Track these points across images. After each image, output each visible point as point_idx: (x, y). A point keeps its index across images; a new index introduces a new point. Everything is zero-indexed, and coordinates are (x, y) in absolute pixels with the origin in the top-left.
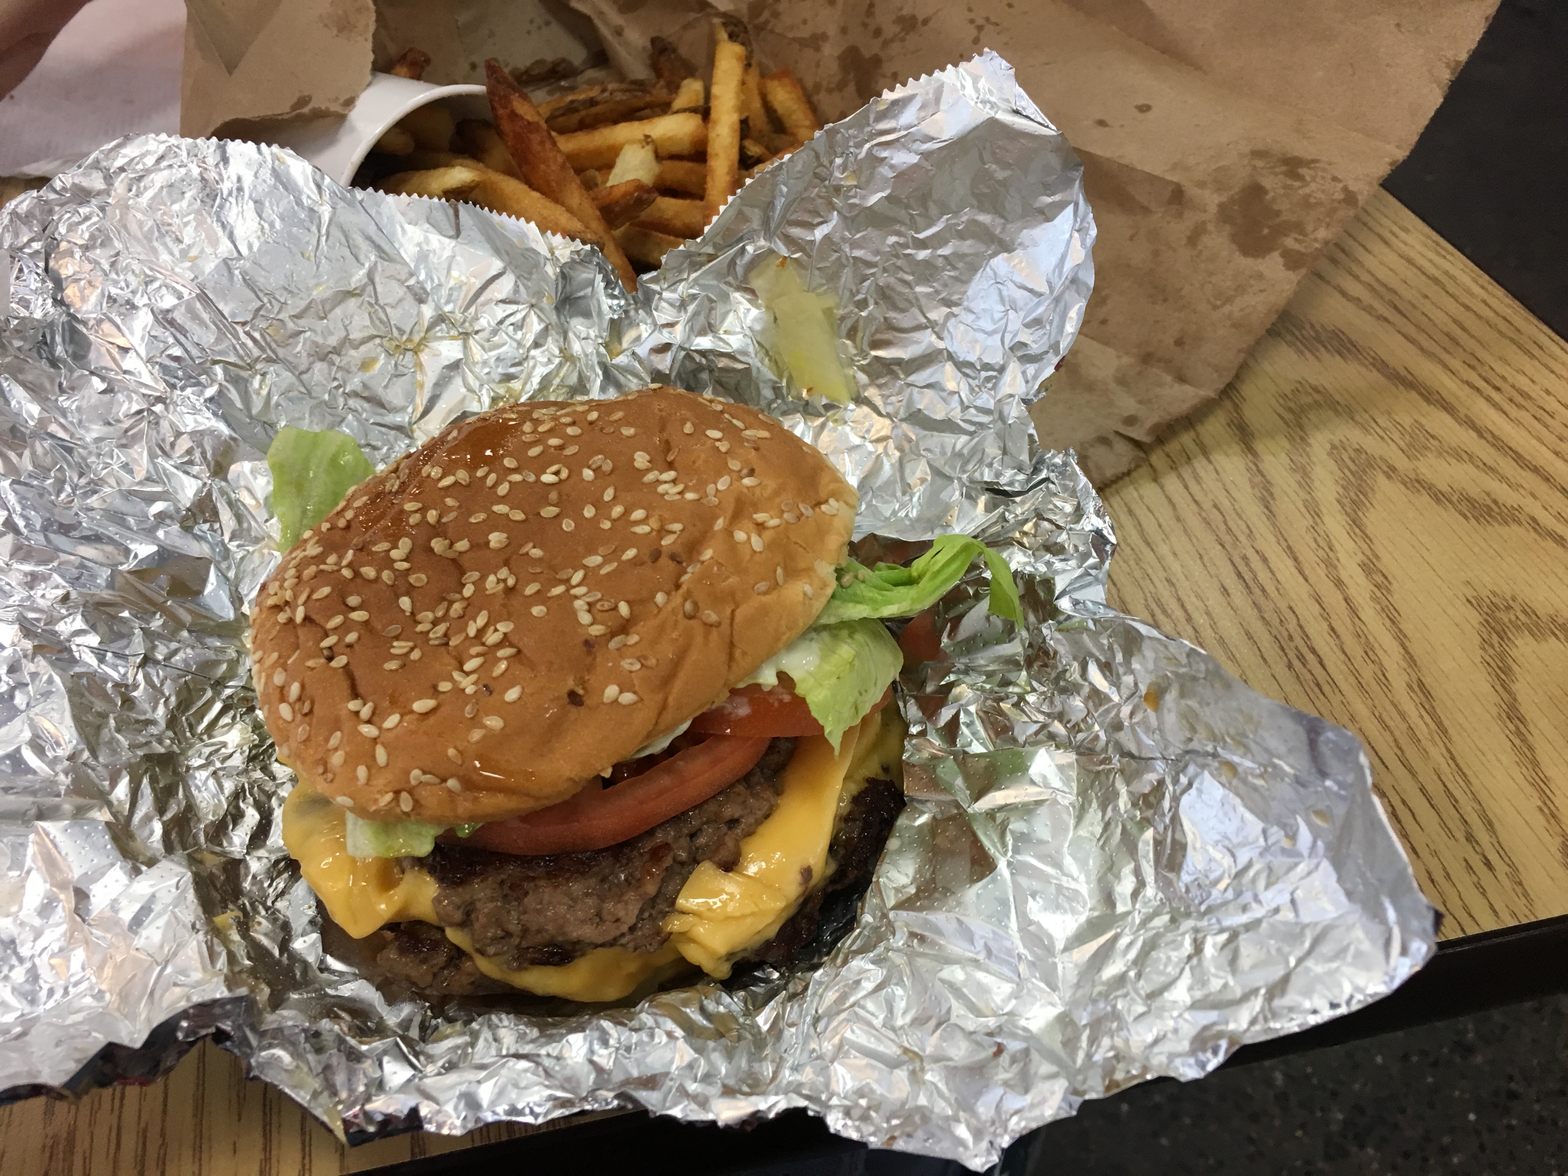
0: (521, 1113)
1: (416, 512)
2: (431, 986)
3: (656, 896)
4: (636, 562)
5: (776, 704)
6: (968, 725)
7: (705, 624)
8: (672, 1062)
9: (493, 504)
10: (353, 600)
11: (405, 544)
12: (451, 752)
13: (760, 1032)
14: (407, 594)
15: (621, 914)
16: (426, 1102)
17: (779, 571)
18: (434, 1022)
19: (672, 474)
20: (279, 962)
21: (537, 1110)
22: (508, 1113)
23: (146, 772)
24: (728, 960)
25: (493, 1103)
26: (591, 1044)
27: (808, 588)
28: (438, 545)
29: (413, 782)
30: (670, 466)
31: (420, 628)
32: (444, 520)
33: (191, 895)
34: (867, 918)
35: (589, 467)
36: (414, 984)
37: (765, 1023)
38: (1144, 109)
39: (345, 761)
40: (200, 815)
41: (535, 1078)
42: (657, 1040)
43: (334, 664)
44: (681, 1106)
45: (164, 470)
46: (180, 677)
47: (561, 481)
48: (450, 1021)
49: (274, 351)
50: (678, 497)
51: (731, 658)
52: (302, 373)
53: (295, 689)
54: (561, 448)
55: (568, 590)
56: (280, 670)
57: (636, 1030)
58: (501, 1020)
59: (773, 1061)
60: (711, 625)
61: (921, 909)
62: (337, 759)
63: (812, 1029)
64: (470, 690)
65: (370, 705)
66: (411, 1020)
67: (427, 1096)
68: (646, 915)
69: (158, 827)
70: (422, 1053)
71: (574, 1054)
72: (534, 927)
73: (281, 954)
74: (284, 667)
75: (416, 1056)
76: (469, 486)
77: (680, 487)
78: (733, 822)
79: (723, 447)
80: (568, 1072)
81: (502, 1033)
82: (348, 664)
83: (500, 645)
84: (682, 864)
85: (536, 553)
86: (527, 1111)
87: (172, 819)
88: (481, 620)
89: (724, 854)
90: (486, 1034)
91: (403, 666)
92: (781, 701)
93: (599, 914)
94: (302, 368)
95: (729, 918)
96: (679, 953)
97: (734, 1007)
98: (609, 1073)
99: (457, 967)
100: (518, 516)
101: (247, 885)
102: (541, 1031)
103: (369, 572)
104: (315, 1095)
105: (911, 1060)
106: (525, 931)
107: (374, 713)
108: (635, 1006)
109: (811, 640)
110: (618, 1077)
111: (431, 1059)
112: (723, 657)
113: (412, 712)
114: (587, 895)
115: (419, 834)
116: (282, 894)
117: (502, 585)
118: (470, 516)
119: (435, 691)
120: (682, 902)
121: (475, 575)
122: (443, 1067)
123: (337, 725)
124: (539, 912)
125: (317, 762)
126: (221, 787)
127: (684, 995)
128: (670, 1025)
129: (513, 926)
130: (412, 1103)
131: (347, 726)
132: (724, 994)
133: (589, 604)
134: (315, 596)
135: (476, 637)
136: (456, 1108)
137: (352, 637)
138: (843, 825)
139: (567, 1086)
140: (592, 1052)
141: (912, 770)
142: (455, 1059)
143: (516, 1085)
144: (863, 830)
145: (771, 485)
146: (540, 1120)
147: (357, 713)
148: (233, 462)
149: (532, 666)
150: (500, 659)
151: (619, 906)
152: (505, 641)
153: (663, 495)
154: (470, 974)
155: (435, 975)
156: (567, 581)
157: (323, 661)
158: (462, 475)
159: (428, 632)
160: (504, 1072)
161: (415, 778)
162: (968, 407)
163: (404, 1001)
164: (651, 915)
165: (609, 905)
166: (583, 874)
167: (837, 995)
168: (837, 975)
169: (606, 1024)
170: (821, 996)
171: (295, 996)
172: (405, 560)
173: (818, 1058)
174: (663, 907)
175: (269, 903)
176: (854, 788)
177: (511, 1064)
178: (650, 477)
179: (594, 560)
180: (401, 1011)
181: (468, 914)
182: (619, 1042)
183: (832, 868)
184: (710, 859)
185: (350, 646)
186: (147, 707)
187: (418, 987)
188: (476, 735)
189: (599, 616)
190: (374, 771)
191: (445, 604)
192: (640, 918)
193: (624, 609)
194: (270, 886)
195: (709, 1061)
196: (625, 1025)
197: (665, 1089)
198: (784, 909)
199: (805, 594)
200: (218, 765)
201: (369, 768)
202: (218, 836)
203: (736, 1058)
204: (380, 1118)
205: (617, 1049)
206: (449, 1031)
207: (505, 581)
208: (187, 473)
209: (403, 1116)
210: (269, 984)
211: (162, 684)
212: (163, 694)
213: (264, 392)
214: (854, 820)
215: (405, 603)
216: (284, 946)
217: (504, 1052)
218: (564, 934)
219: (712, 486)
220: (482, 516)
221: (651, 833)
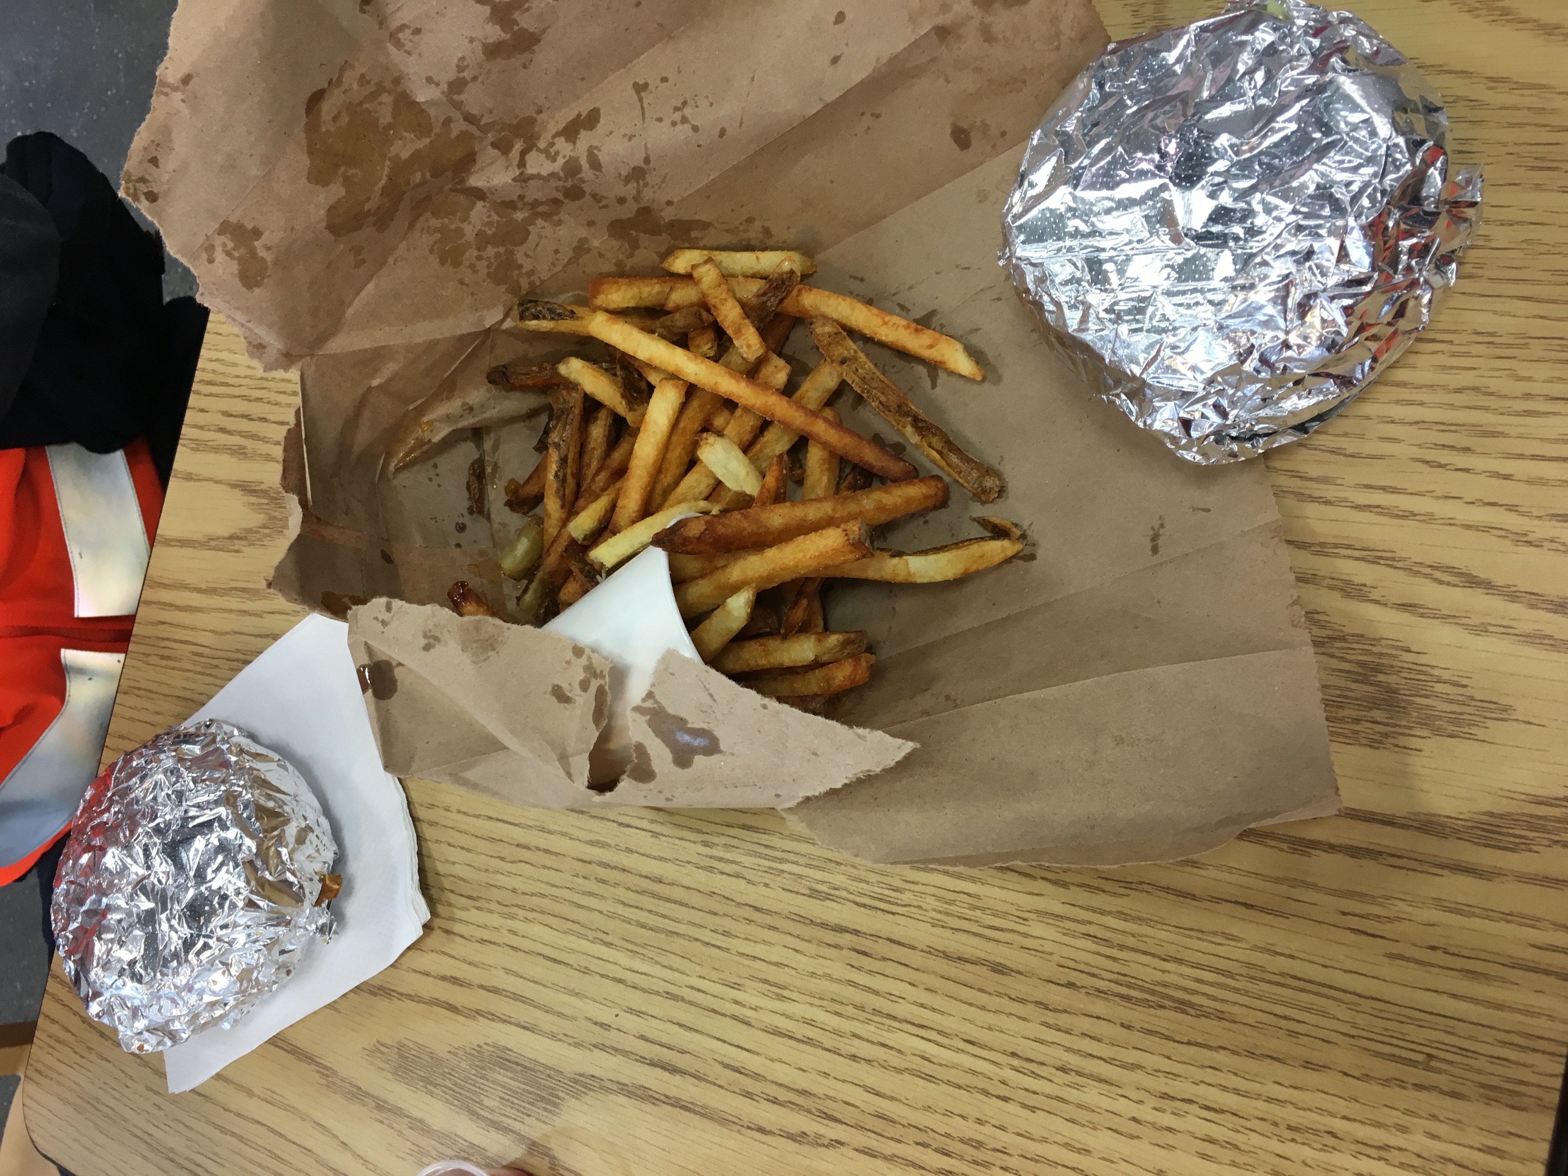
38: (840, 18)
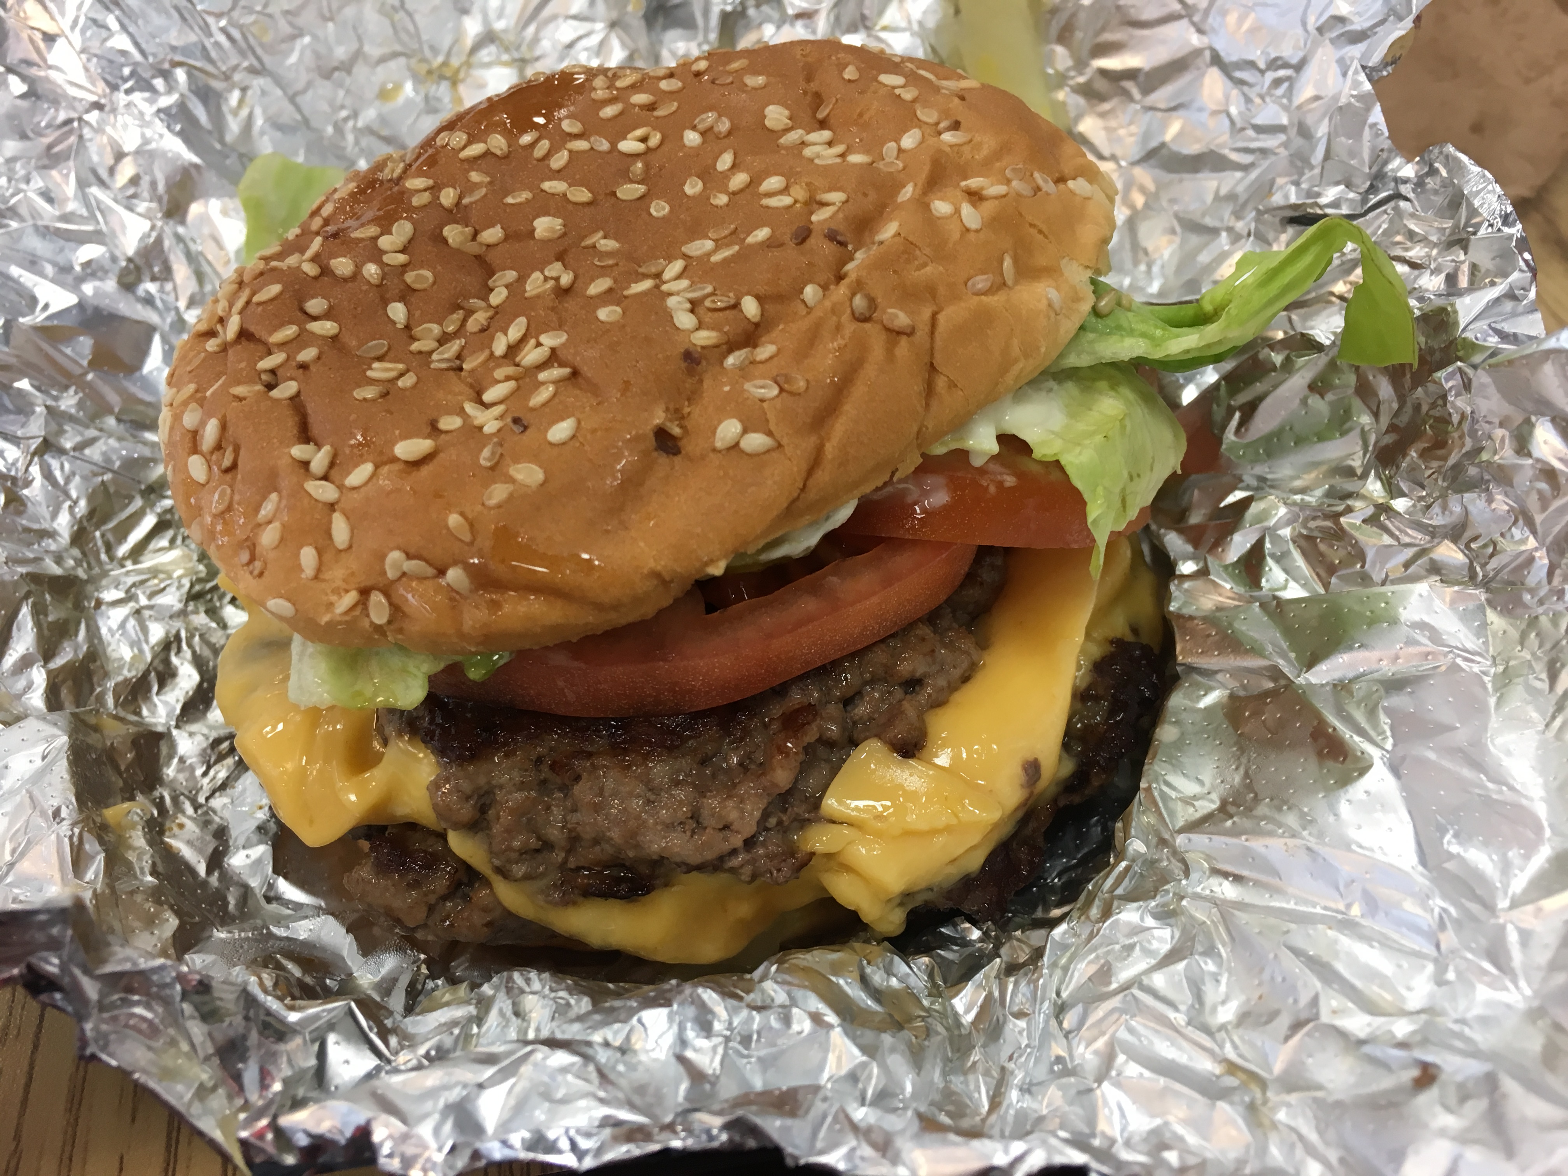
0: (552, 1148)
1: (425, 190)
2: (425, 926)
3: (790, 792)
4: (769, 244)
5: (992, 489)
6: (1278, 560)
7: (888, 330)
8: (821, 1068)
9: (543, 181)
10: (315, 305)
11: (402, 230)
12: (454, 519)
13: (958, 1024)
14: (402, 299)
15: (733, 815)
16: (384, 1117)
17: (1008, 263)
18: (430, 984)
19: (826, 134)
20: (204, 884)
21: (584, 1144)
22: (530, 1146)
23: (26, 597)
24: (901, 904)
25: (505, 1126)
26: (682, 1029)
27: (1053, 294)
28: (453, 233)
29: (391, 574)
30: (823, 124)
31: (415, 346)
32: (465, 201)
33: (62, 768)
34: (1137, 846)
35: (694, 128)
36: (398, 921)
37: (968, 1011)
39: (282, 540)
40: (110, 667)
41: (580, 1083)
42: (795, 1027)
43: (275, 393)
44: (843, 1151)
45: (98, 202)
46: (95, 475)
47: (649, 150)
48: (453, 981)
49: (258, 58)
50: (839, 160)
51: (930, 390)
52: (296, 94)
53: (211, 431)
54: (651, 107)
55: (657, 287)
56: (193, 405)
57: (760, 1009)
58: (528, 981)
59: (987, 1073)
60: (899, 333)
61: (1235, 833)
62: (269, 537)
63: (1053, 1023)
64: (491, 427)
65: (326, 449)
66: (395, 981)
67: (389, 1107)
68: (772, 821)
69: (39, 676)
70: (394, 1031)
71: (650, 1045)
72: (588, 833)
73: (209, 872)
74: (201, 402)
75: (384, 1035)
76: (506, 157)
77: (839, 149)
78: (913, 684)
79: (908, 95)
80: (639, 1076)
81: (530, 1002)
82: (298, 394)
83: (544, 365)
84: (829, 744)
85: (608, 244)
86: (564, 1144)
87: (63, 667)
88: (515, 332)
89: (899, 731)
90: (502, 1003)
91: (385, 395)
92: (1000, 485)
93: (695, 816)
94: (300, 85)
95: (909, 834)
96: (824, 890)
97: (913, 981)
98: (714, 1081)
99: (467, 899)
100: (582, 195)
101: (170, 771)
102: (595, 1003)
103: (342, 265)
104: (202, 1092)
105: (1244, 1086)
106: (574, 840)
107: (332, 464)
108: (751, 972)
109: (1050, 390)
110: (728, 1090)
111: (408, 1041)
112: (917, 386)
113: (395, 460)
114: (677, 783)
115: (404, 670)
116: (224, 786)
117: (551, 284)
118: (506, 196)
119: (434, 430)
120: (831, 803)
121: (511, 275)
122: (427, 1056)
123: (270, 483)
124: (597, 808)
125: (240, 545)
126: (145, 630)
127: (834, 956)
128: (816, 1004)
129: (554, 833)
130: (359, 1117)
131: (286, 482)
132: (897, 959)
133: (692, 302)
134: (256, 299)
135: (505, 356)
136: (437, 1131)
137: (308, 354)
138: (1079, 705)
139: (637, 1100)
140: (683, 1042)
141: (1189, 624)
142: (448, 1041)
143: (547, 1096)
144: (1112, 713)
145: (988, 142)
146: (589, 1163)
147: (306, 464)
148: (192, 198)
149: (594, 389)
150: (543, 383)
151: (730, 804)
152: (554, 358)
153: (811, 160)
154: (485, 910)
155: (431, 909)
156: (658, 276)
157: (259, 387)
158: (498, 142)
159: (431, 353)
160: (526, 1069)
161: (396, 565)
162: (1243, 129)
163: (387, 950)
164: (780, 823)
165: (712, 803)
166: (671, 749)
167: (1093, 968)
168: (1091, 936)
169: (709, 996)
170: (1066, 969)
171: (221, 935)
172: (402, 251)
173: (1067, 1072)
174: (800, 809)
175: (201, 800)
176: (1096, 651)
177: (539, 1056)
178: (794, 136)
179: (701, 247)
180: (380, 965)
181: (483, 810)
182: (730, 1027)
183: (1068, 767)
184: (878, 736)
185: (304, 366)
186: (44, 511)
187: (404, 927)
188: (498, 493)
189: (708, 318)
190: (327, 557)
191: (459, 315)
192: (762, 825)
193: (750, 307)
194: (205, 774)
195: (884, 1068)
196: (741, 999)
197: (814, 1114)
198: (996, 826)
199: (1050, 305)
200: (143, 601)
201: (320, 552)
202: (135, 699)
203: (927, 1066)
204: (303, 1141)
205: (727, 1039)
206: (447, 997)
207: (557, 279)
208: (130, 209)
209: (343, 1142)
210: (178, 913)
211: (68, 480)
212: (68, 496)
213: (244, 112)
214: (1096, 699)
215: (398, 312)
216: (216, 861)
217: (531, 1035)
218: (637, 846)
219: (893, 145)
220: (524, 196)
221: (780, 691)
